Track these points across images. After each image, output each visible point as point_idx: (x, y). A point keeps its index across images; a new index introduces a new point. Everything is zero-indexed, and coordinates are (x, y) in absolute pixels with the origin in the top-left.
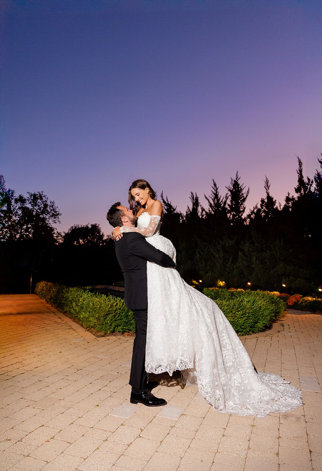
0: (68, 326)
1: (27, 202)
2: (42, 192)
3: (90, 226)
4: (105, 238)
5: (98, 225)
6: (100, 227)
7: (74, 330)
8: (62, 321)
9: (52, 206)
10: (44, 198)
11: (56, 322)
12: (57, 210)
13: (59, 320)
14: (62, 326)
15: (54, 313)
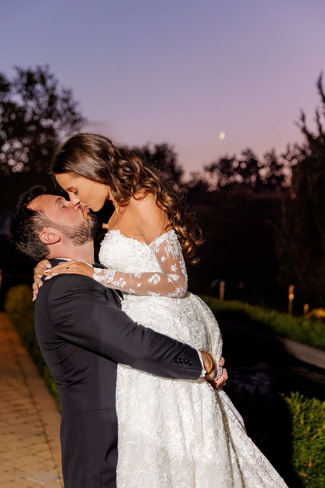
0: (39, 423)
1: (14, 90)
2: (47, 67)
3: (152, 150)
4: (186, 178)
5: (169, 148)
6: (175, 150)
7: (48, 442)
8: (32, 406)
9: (66, 100)
10: (49, 83)
11: (17, 410)
12: (77, 110)
13: (26, 403)
14: (26, 423)
15: (25, 377)
